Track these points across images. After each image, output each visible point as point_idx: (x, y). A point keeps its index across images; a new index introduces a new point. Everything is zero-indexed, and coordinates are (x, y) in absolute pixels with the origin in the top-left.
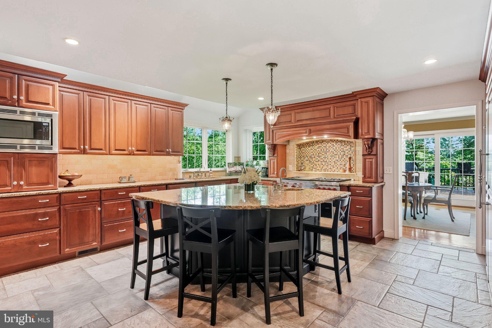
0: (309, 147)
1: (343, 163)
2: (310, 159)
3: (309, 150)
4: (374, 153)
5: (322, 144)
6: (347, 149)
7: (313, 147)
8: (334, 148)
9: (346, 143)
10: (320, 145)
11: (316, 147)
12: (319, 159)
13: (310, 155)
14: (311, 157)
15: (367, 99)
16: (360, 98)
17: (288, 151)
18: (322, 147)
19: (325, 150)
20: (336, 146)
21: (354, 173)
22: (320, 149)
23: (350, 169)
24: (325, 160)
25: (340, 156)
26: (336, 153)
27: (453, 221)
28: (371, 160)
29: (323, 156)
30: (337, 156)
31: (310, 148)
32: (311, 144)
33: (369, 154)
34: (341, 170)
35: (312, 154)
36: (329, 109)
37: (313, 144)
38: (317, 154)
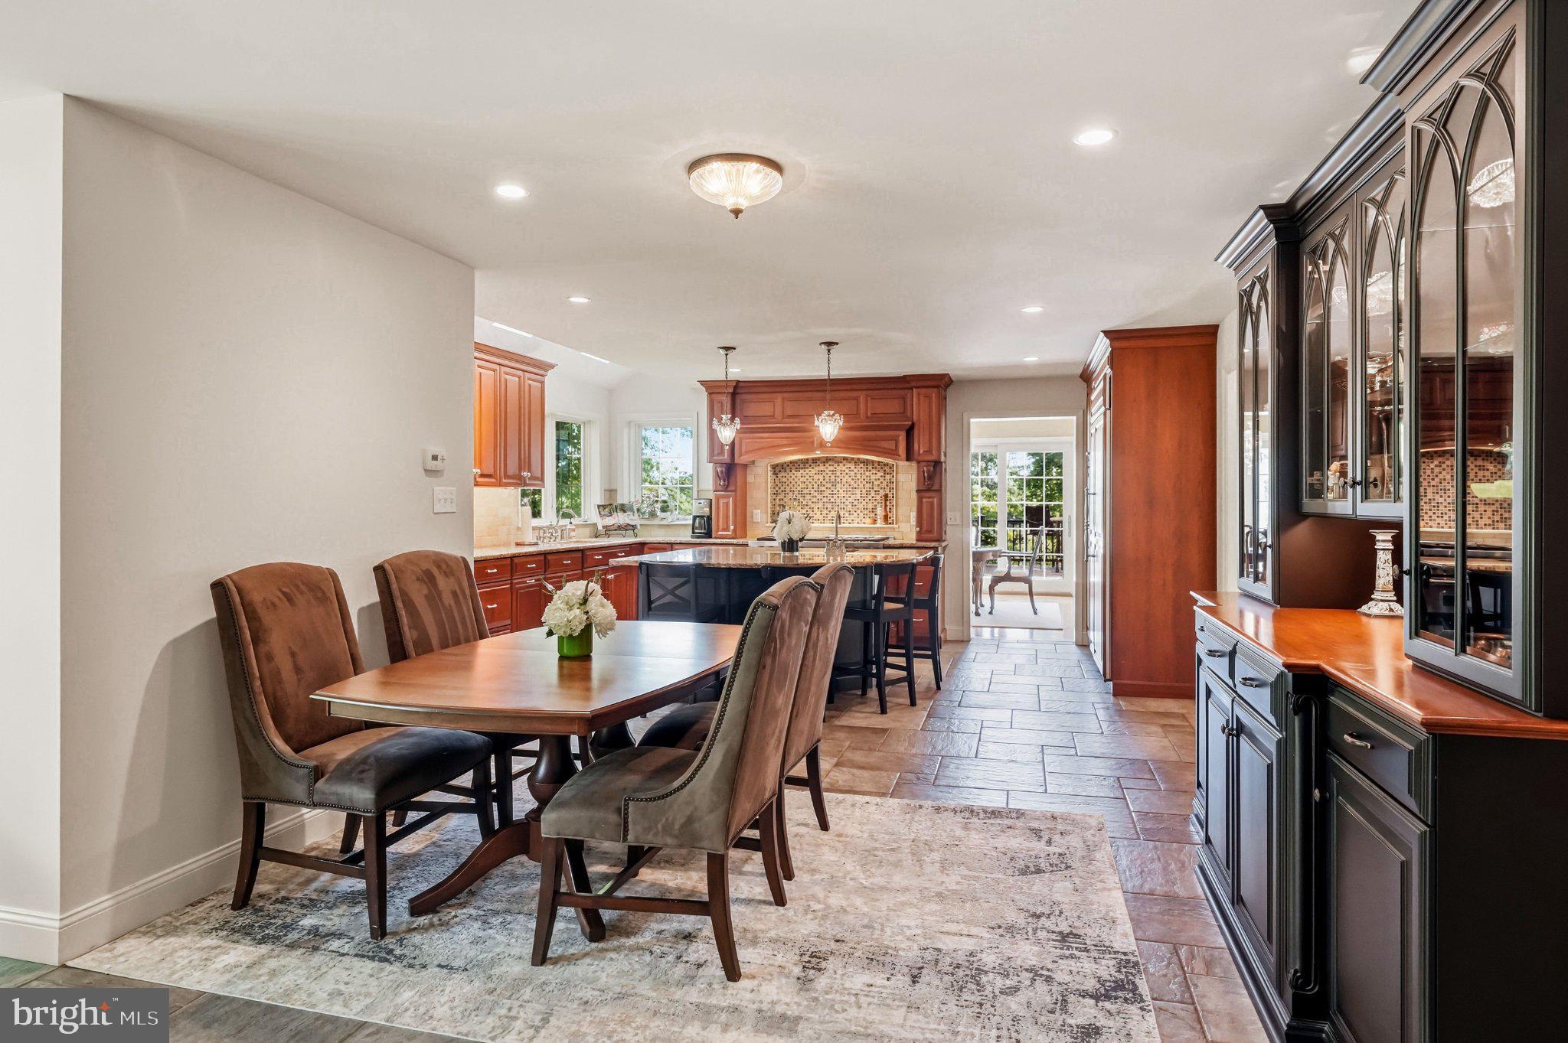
0: (797, 470)
1: (870, 506)
2: (799, 496)
3: (797, 478)
4: (936, 487)
5: (827, 465)
6: (877, 477)
7: (807, 471)
8: (852, 474)
9: (876, 465)
10: (821, 468)
11: (813, 471)
12: (819, 497)
13: (799, 488)
14: (801, 493)
15: (929, 390)
16: (916, 387)
17: (750, 479)
18: (827, 471)
19: (833, 477)
20: (856, 471)
21: (895, 526)
22: (821, 477)
23: (886, 518)
24: (832, 500)
25: (864, 491)
26: (855, 485)
27: (1036, 613)
28: (931, 500)
29: (829, 491)
30: (858, 492)
31: (799, 474)
32: (802, 466)
33: (929, 490)
34: (868, 521)
35: (802, 485)
36: (857, 399)
37: (807, 465)
38: (816, 486)
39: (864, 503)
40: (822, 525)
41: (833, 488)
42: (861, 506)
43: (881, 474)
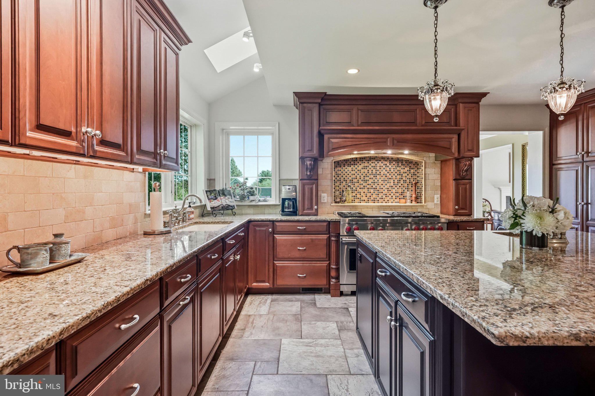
1: (400, 191)
3: (348, 171)
4: (468, 177)
5: (370, 162)
6: (405, 171)
7: (356, 166)
8: (388, 169)
9: (404, 162)
10: (366, 164)
11: (361, 167)
12: (365, 184)
13: (350, 179)
14: (352, 181)
15: (472, 105)
18: (370, 167)
19: (374, 171)
20: (390, 166)
21: (423, 204)
22: (366, 171)
24: (374, 187)
25: (396, 181)
26: (390, 177)
28: (465, 186)
29: (371, 181)
30: (392, 181)
31: (350, 169)
32: (352, 163)
33: (463, 179)
35: (353, 176)
37: (356, 162)
38: (362, 177)
39: (396, 188)
40: (367, 204)
41: (374, 178)
42: (394, 191)
43: (408, 169)
